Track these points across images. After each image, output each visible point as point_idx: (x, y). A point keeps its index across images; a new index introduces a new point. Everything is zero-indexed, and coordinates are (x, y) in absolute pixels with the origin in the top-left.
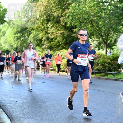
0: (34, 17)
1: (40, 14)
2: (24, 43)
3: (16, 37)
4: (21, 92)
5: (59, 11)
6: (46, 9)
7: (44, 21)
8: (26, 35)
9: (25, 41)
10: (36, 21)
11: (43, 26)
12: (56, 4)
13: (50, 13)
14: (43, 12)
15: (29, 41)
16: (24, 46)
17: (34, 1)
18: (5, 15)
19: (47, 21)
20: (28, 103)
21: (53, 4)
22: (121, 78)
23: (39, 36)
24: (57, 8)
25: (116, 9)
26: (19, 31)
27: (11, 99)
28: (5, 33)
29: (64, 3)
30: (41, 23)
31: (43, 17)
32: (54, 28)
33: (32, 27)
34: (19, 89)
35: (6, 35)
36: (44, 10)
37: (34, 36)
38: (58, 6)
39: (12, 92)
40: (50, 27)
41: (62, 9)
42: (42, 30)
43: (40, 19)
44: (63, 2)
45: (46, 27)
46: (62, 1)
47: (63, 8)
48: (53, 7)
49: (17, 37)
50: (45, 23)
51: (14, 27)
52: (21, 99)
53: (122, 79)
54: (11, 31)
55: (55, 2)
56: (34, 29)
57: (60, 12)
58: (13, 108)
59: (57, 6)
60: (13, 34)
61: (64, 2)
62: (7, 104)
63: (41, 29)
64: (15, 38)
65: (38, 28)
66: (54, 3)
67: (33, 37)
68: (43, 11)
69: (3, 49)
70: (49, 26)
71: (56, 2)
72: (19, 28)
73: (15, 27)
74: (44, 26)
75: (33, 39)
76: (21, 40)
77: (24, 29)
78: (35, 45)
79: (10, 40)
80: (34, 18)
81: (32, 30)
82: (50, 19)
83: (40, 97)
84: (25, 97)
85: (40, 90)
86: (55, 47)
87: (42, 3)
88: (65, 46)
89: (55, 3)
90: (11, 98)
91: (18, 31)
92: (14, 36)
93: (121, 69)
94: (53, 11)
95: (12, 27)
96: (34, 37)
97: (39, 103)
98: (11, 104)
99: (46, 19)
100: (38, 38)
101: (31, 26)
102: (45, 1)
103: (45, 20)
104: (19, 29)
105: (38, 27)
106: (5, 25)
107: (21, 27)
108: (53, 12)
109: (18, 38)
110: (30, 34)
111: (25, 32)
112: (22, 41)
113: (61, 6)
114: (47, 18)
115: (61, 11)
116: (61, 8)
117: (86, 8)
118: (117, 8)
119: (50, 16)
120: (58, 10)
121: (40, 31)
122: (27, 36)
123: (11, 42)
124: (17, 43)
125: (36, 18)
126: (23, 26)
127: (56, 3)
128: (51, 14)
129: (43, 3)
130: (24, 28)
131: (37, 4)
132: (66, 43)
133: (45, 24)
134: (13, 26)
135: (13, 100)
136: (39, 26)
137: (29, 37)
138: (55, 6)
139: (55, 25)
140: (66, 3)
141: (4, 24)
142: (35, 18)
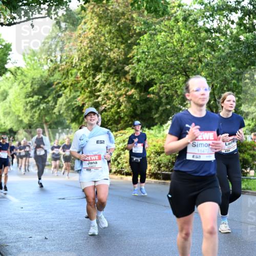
0: (67, 60)
1: (79, 55)
2: (45, 115)
3: (30, 102)
4: (40, 217)
5: (119, 48)
6: (92, 45)
7: (89, 70)
8: (50, 98)
9: (48, 111)
10: (71, 70)
11: (86, 81)
12: (111, 35)
13: (100, 52)
14: (86, 50)
15: (56, 110)
16: (46, 122)
17: (66, 28)
18: (8, 58)
19: (93, 70)
20: (54, 241)
21: (107, 35)
22: (247, 189)
23: (76, 101)
24: (114, 43)
25: (237, 45)
26: (35, 89)
27: (19, 232)
28: (7, 95)
29: (129, 33)
30: (81, 75)
31: (85, 61)
32: (110, 84)
33: (63, 82)
34: (35, 212)
35: (8, 99)
36: (88, 48)
37: (67, 100)
38: (117, 38)
39: (20, 218)
40: (100, 81)
41: (126, 44)
42: (82, 89)
43: (80, 65)
44: (127, 29)
45: (91, 82)
46: (125, 28)
47: (129, 42)
48: (106, 40)
49: (32, 103)
50: (89, 73)
51: (25, 81)
52: (40, 232)
53: (251, 189)
54: (19, 91)
55: (111, 30)
56: (68, 86)
57: (121, 51)
58: (23, 251)
59: (115, 39)
60: (24, 97)
61: (130, 29)
62: (11, 242)
63: (80, 86)
64: (27, 104)
65: (75, 84)
66: (107, 33)
67: (65, 102)
68: (86, 48)
69: (3, 127)
70: (98, 81)
71: (113, 31)
72: (35, 84)
73: (28, 83)
74: (87, 79)
75: (65, 107)
76: (39, 109)
77: (46, 86)
78: (69, 119)
79: (16, 109)
80: (66, 63)
81: (63, 88)
82: (101, 66)
83: (78, 227)
84: (48, 228)
85: (79, 213)
86: (110, 123)
87: (84, 32)
88: (132, 121)
89: (110, 32)
90: (18, 229)
91: (33, 89)
92: (26, 102)
93: (249, 169)
94: (107, 49)
95: (22, 82)
96: (67, 102)
97: (77, 242)
98: (18, 243)
99: (93, 66)
100: (76, 106)
101: (60, 80)
102: (90, 29)
103: (89, 68)
104: (36, 87)
105: (76, 82)
106: (6, 78)
107: (39, 82)
108: (106, 51)
109: (34, 104)
110: (60, 96)
111: (49, 93)
112: (41, 110)
113: (123, 39)
114: (93, 64)
115: (124, 49)
116: (122, 43)
117: (173, 43)
118: (238, 43)
119: (101, 59)
120: (116, 47)
121: (80, 90)
122: (51, 102)
123: (19, 113)
124: (30, 115)
125: (72, 63)
126: (43, 80)
127: (113, 33)
128: (103, 54)
129: (86, 33)
130: (46, 84)
131: (74, 35)
132: (133, 114)
133: (90, 76)
134: (23, 80)
135: (24, 235)
136: (77, 79)
137: (56, 104)
138: (111, 40)
139: (112, 78)
140: (133, 32)
141: (4, 77)
142: (69, 63)
